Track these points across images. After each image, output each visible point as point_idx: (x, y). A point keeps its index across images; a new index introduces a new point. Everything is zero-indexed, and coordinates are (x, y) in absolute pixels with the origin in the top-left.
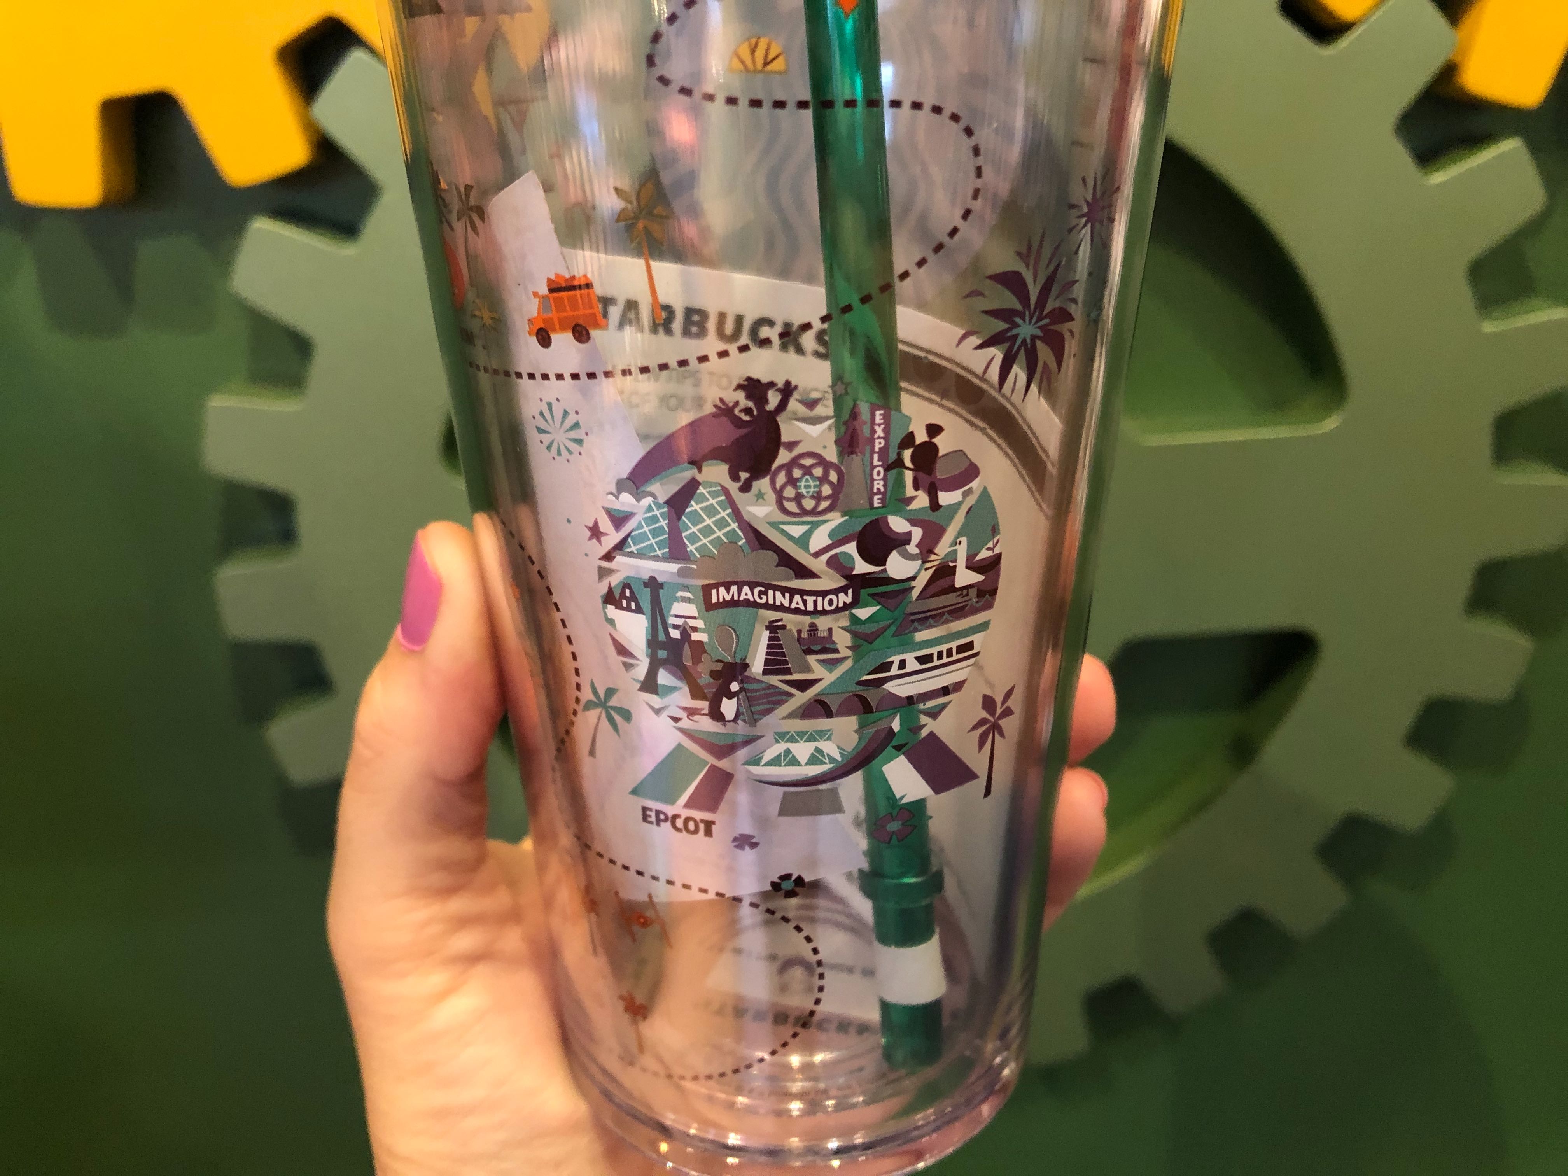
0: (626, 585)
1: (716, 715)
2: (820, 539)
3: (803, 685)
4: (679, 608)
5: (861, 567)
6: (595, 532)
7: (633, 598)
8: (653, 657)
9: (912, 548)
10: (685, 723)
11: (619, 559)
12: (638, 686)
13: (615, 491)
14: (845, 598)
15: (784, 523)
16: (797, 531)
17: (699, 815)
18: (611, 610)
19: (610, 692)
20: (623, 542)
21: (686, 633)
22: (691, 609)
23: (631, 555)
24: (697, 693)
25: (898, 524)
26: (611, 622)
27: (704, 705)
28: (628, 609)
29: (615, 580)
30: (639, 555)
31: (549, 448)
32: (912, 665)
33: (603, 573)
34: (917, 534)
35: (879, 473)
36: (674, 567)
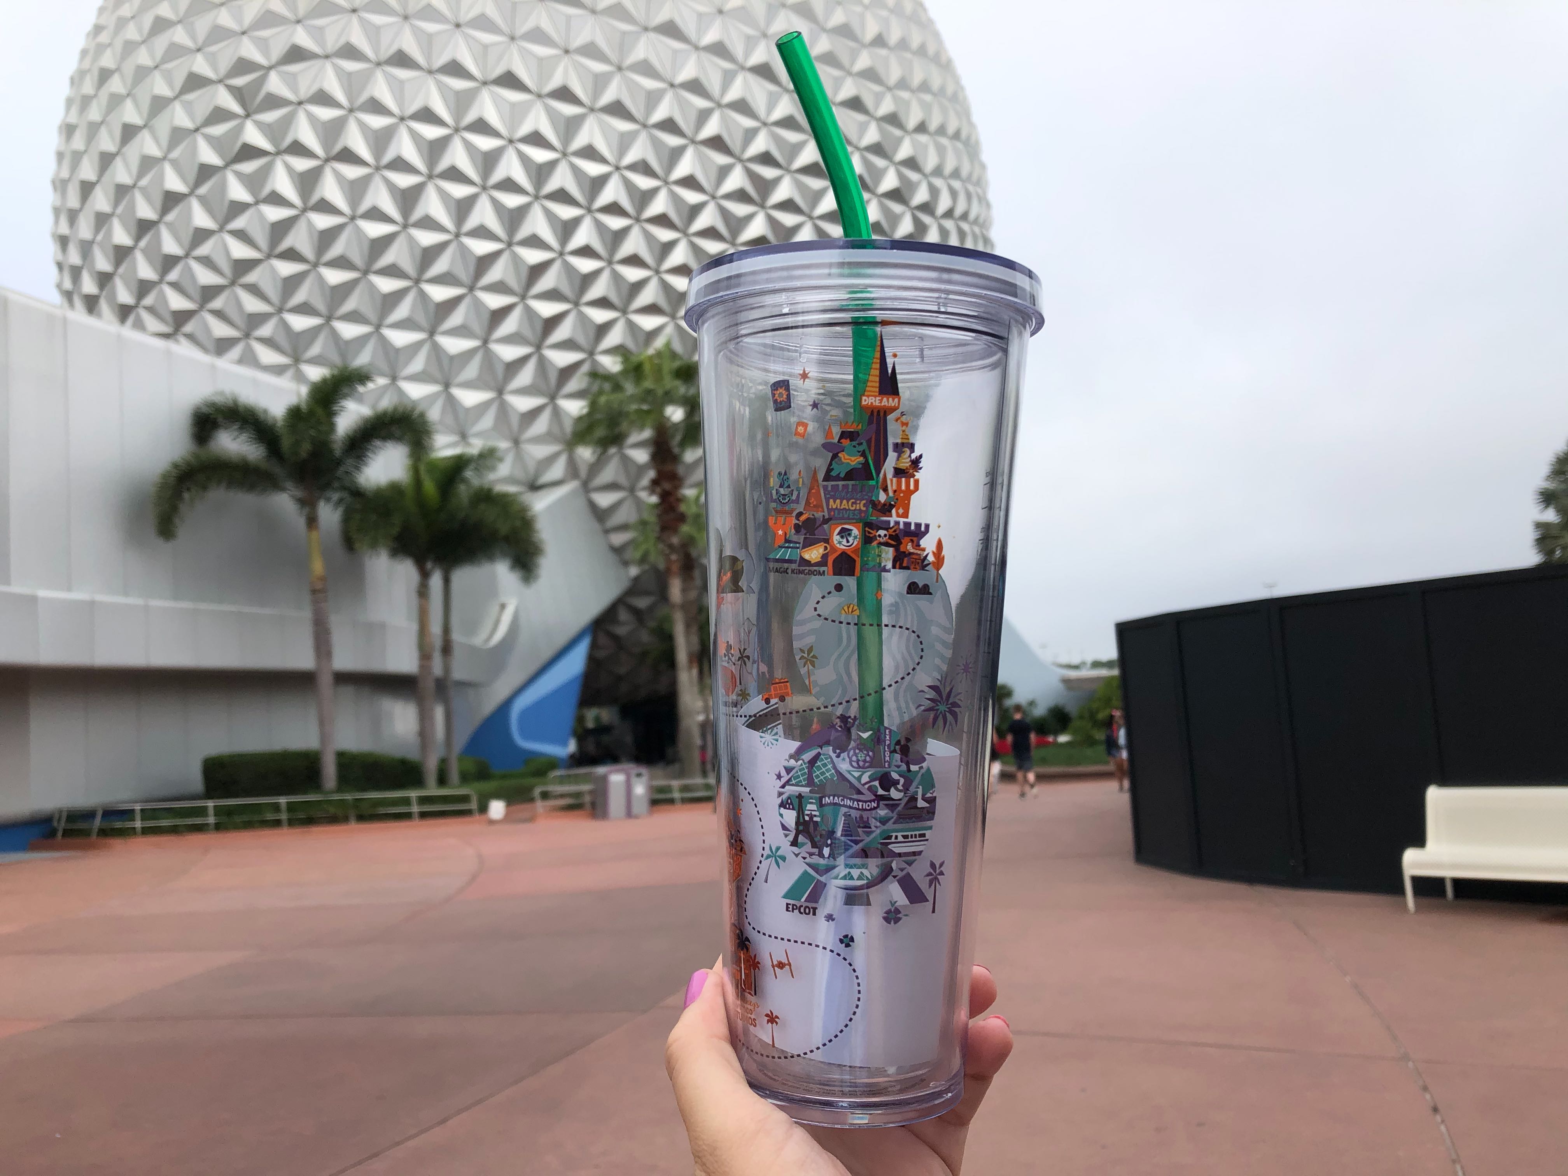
0: (789, 798)
1: (821, 855)
2: (865, 778)
3: (856, 842)
4: (809, 807)
5: (881, 792)
6: (779, 777)
7: (791, 803)
8: (797, 829)
9: (900, 787)
10: (808, 860)
11: (787, 787)
12: (790, 844)
13: (788, 758)
14: (874, 805)
15: (853, 771)
16: (856, 774)
17: (810, 905)
18: (782, 810)
19: (778, 849)
20: (790, 780)
21: (811, 817)
22: (814, 807)
23: (793, 785)
24: (814, 845)
25: (895, 776)
26: (781, 815)
27: (816, 851)
28: (789, 809)
29: (784, 797)
30: (796, 785)
31: (764, 744)
32: (900, 839)
33: (780, 794)
34: (902, 781)
35: (887, 754)
36: (808, 789)
